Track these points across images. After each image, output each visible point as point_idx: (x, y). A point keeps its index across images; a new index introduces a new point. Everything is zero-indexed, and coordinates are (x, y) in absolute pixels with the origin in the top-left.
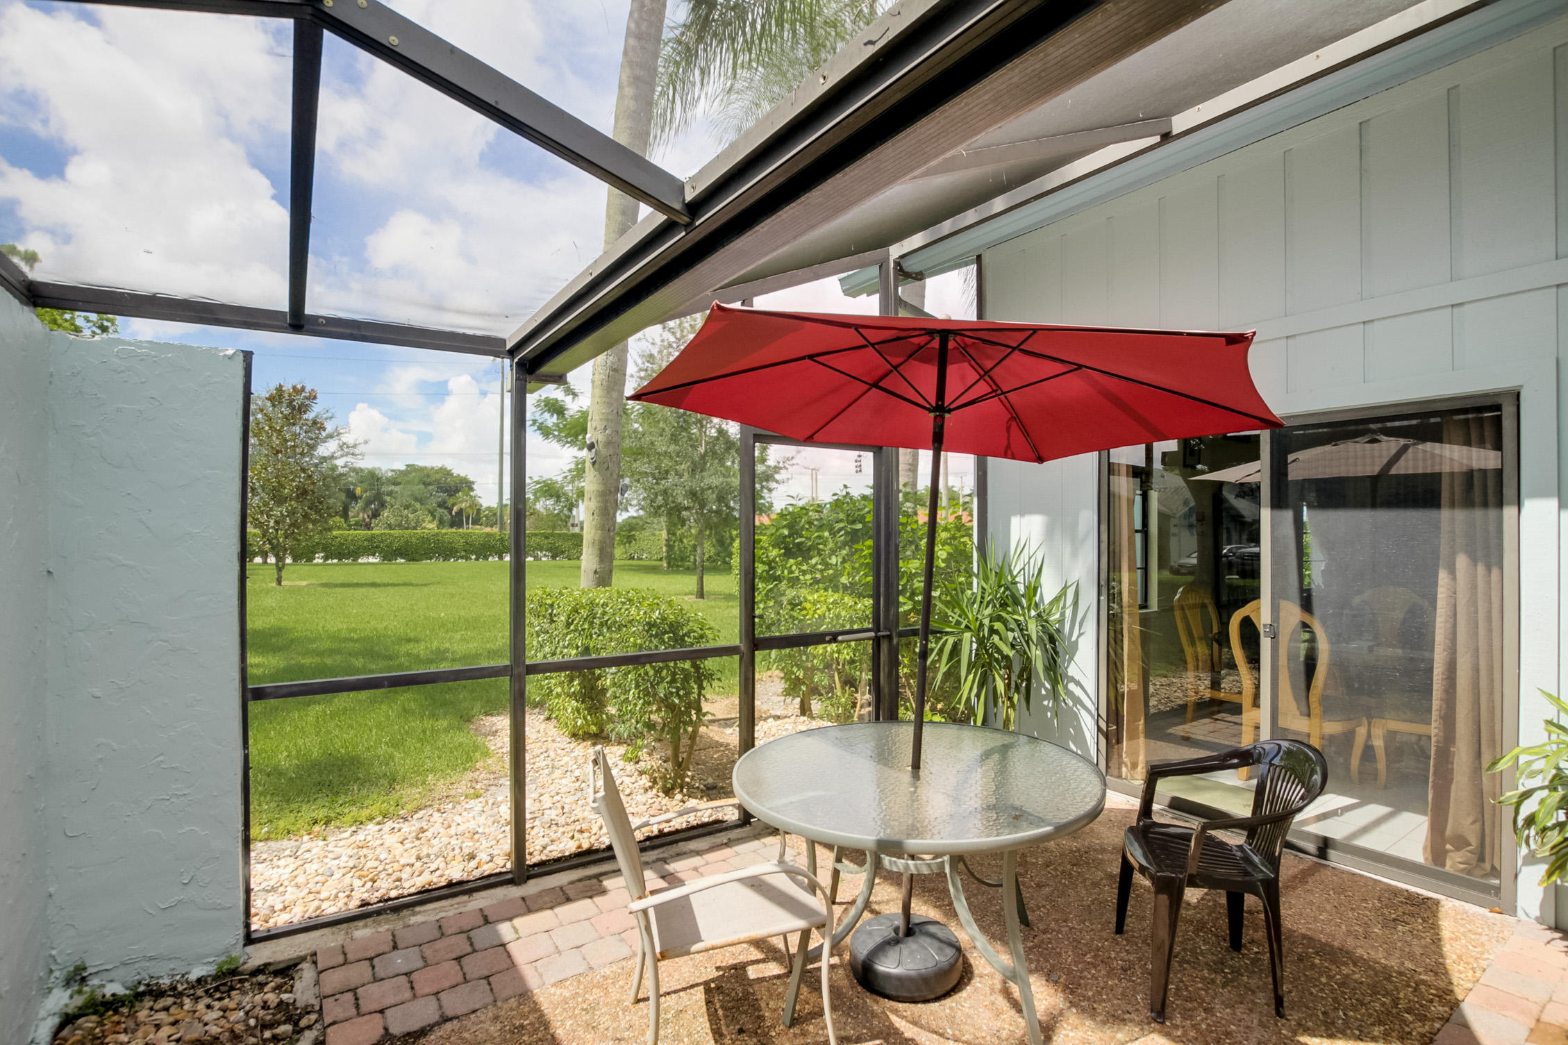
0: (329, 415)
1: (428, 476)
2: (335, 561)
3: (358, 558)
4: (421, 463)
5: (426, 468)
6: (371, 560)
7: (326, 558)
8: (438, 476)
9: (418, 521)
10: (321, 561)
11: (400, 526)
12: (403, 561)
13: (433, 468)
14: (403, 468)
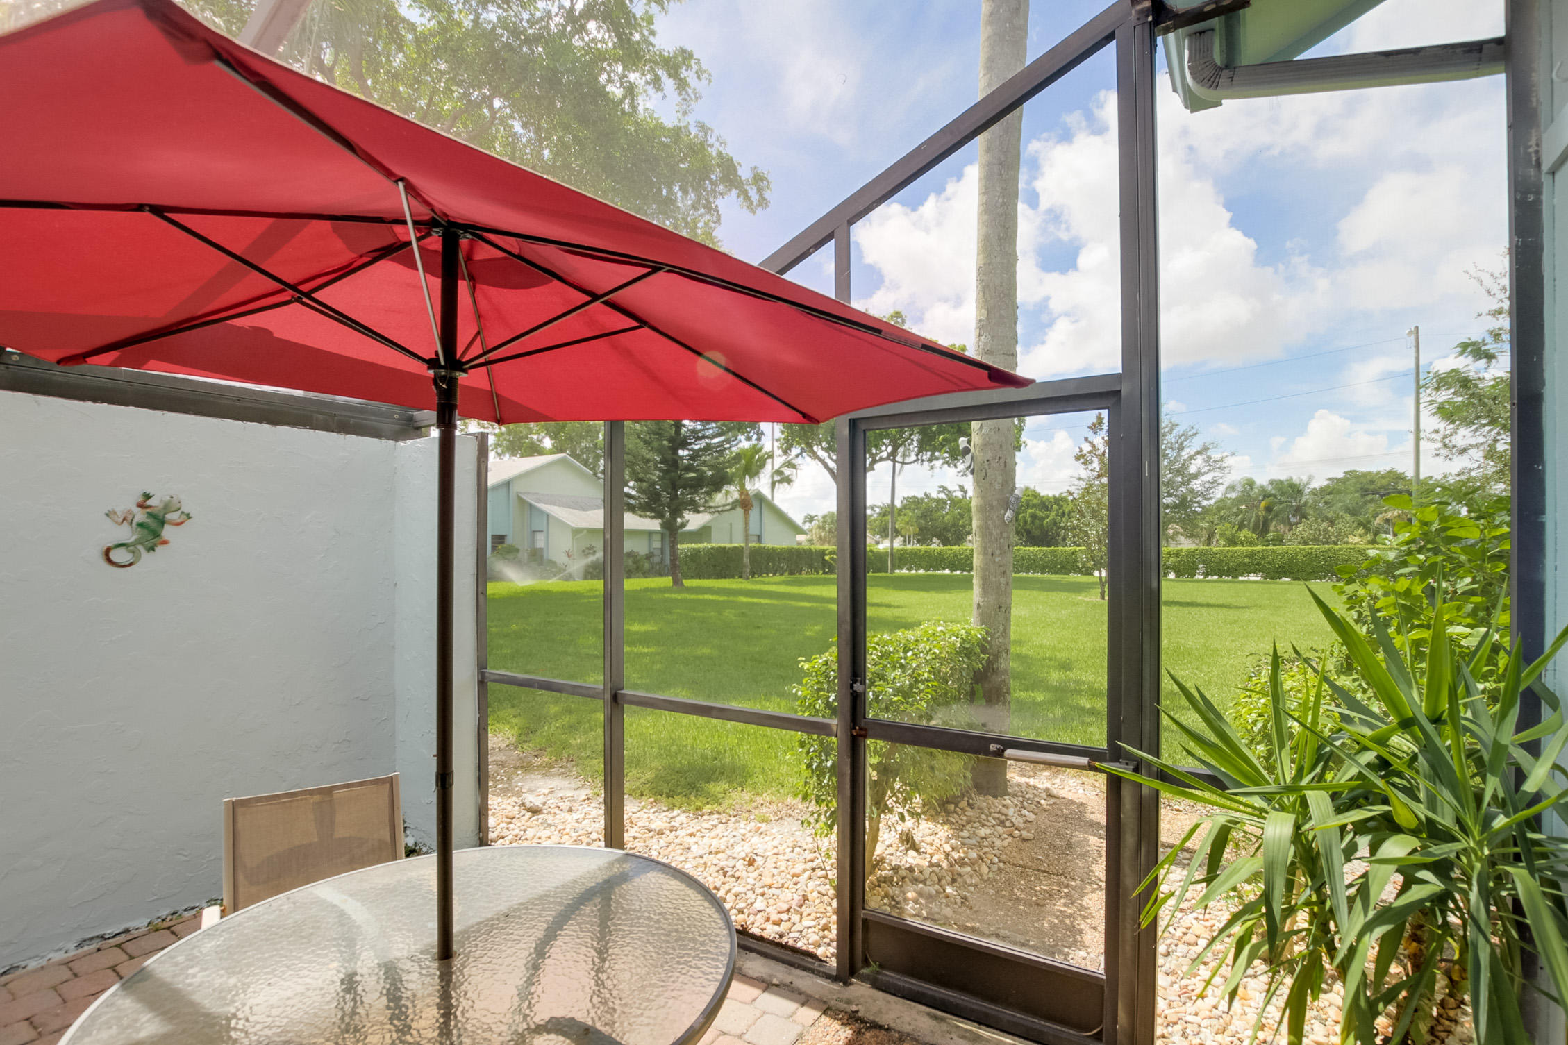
0: (1194, 431)
1: (1372, 482)
2: (1215, 577)
3: (1237, 577)
4: (1363, 468)
5: (1369, 473)
6: (1253, 578)
7: (1206, 575)
8: (1384, 482)
9: (1339, 534)
10: (1201, 577)
11: (1316, 540)
12: (1288, 580)
13: (1378, 473)
14: (1340, 475)
